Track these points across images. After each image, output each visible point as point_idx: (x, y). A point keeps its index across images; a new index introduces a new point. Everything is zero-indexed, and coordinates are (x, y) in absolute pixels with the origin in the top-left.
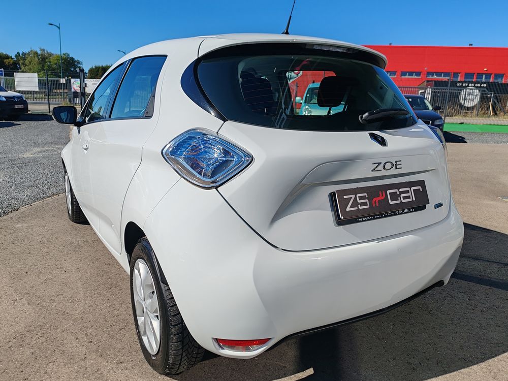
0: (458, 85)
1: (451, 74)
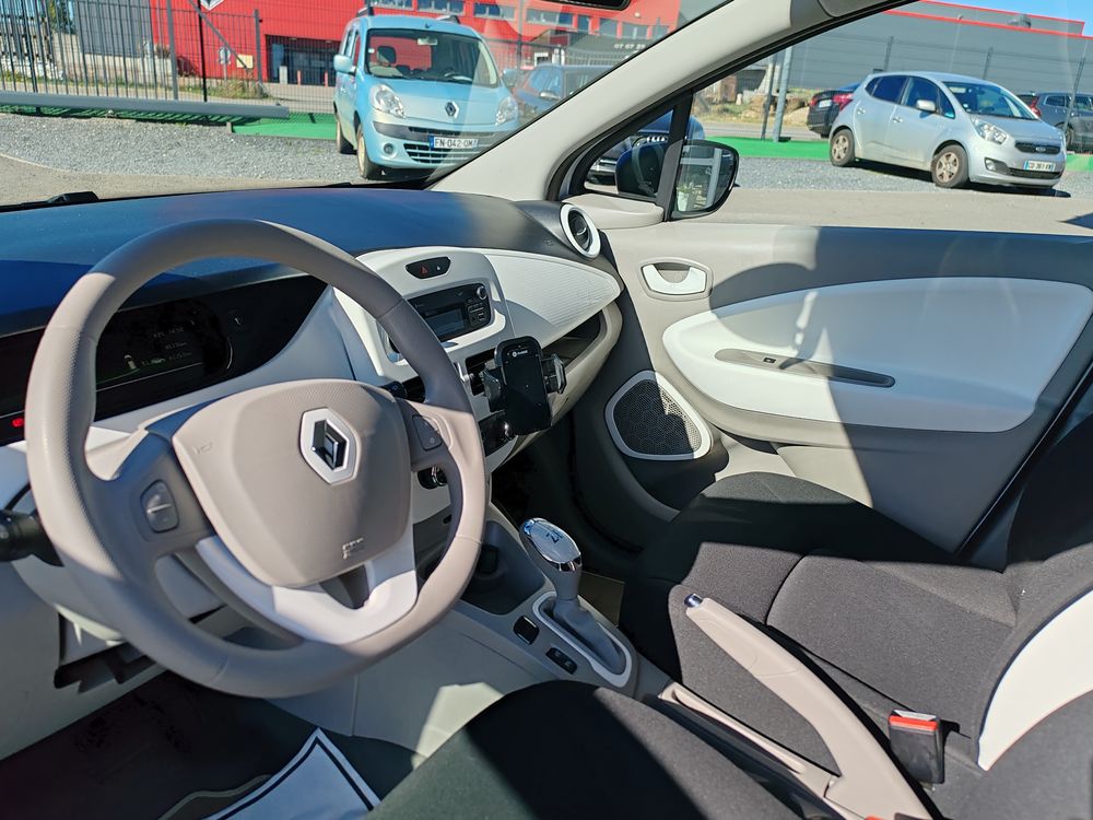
0: (616, 46)
1: (574, 19)
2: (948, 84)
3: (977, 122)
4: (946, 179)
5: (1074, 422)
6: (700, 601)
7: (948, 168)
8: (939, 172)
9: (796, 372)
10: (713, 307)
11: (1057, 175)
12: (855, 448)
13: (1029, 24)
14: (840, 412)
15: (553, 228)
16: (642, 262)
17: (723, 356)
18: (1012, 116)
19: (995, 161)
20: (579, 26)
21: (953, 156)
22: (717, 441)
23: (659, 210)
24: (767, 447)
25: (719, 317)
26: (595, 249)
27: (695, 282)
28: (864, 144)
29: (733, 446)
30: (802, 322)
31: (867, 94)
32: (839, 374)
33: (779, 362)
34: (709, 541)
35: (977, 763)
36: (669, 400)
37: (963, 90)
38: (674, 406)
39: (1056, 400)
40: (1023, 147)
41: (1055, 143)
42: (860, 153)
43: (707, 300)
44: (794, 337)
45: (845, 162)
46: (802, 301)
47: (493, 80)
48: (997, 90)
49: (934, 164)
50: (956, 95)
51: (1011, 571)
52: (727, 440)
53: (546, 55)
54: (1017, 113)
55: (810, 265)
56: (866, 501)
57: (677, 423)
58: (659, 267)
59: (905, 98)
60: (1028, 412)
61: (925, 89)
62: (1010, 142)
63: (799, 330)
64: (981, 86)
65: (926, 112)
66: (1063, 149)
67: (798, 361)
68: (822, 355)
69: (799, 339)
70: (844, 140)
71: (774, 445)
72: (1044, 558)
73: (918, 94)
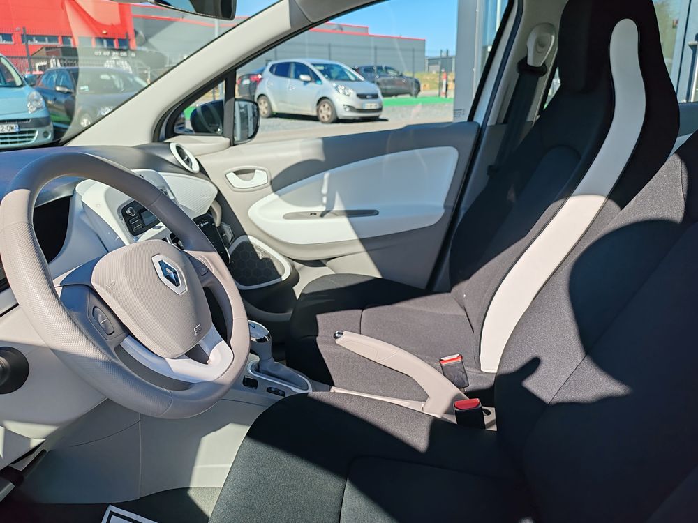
0: (96, 53)
1: (60, 39)
2: (314, 65)
3: (334, 85)
4: (326, 119)
5: (462, 213)
6: (342, 334)
7: (325, 113)
8: (321, 115)
9: (330, 217)
10: (275, 191)
11: (380, 110)
12: (368, 251)
13: (342, 29)
14: (357, 233)
15: (169, 158)
16: (225, 172)
17: (286, 217)
18: (350, 80)
19: (349, 106)
20: (63, 42)
21: (327, 106)
22: (293, 267)
23: (227, 140)
24: (318, 263)
25: (279, 195)
26: (196, 168)
27: (261, 178)
28: (276, 104)
29: (301, 269)
30: (325, 191)
31: (270, 74)
32: (350, 214)
33: (319, 214)
34: (319, 313)
35: (480, 370)
36: (261, 250)
37: (322, 68)
38: (265, 252)
39: (452, 204)
40: (362, 96)
41: (374, 92)
42: (276, 109)
43: (270, 187)
44: (322, 200)
45: (268, 115)
46: (322, 179)
47: (19, 83)
48: (340, 67)
49: (318, 111)
50: (320, 71)
51: (455, 289)
52: (298, 265)
53: (45, 63)
54: (352, 78)
55: (321, 158)
56: (378, 276)
57: (268, 263)
58: (237, 173)
59: (292, 74)
60: (442, 212)
61: (301, 69)
62: (353, 94)
63: (324, 195)
64: (331, 65)
65: (306, 82)
66: (380, 95)
67: (327, 212)
68: (338, 207)
69: (325, 200)
70: (264, 102)
71: (324, 262)
72: (469, 277)
73: (298, 72)
